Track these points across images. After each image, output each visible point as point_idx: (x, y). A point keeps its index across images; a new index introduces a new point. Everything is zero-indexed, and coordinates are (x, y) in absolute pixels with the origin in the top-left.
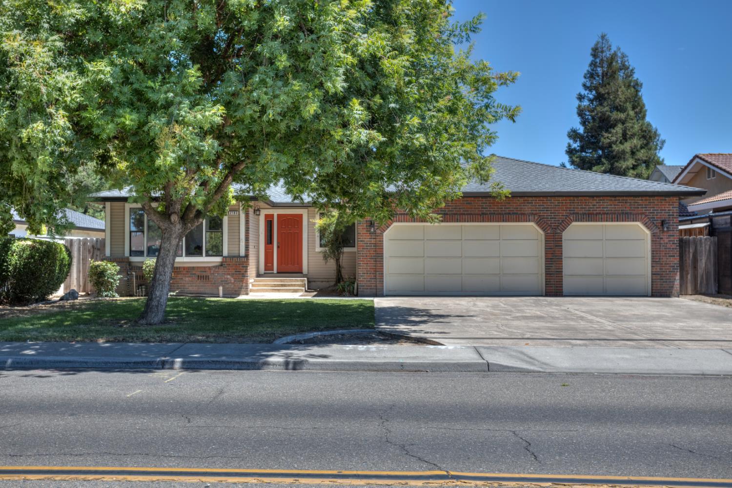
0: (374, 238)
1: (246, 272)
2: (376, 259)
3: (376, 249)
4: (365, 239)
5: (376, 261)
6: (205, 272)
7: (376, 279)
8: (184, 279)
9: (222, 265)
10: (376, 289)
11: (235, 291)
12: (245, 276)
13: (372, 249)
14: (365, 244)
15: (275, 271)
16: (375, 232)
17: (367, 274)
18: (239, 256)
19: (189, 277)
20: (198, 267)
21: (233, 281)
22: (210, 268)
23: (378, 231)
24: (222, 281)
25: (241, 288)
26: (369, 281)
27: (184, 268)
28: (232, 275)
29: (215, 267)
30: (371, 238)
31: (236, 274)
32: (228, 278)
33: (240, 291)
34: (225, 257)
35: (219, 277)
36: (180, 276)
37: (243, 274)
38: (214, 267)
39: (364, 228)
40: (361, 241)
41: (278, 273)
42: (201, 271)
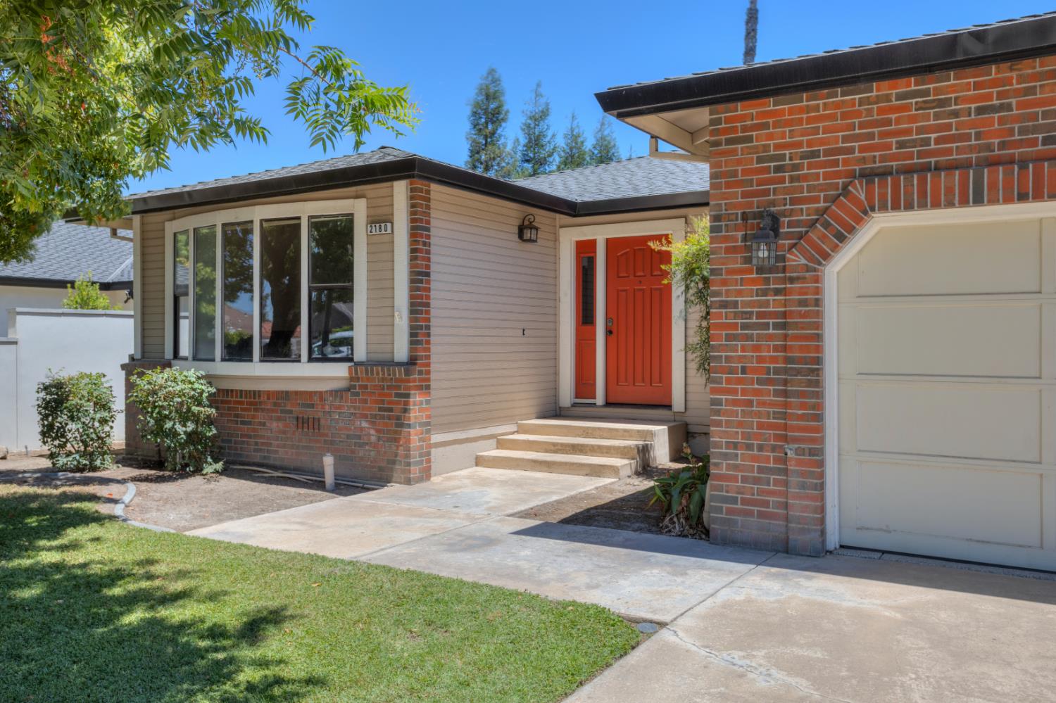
0: (777, 292)
1: (406, 411)
2: (785, 382)
3: (785, 337)
4: (739, 293)
5: (785, 394)
6: (312, 406)
7: (785, 472)
8: (268, 424)
9: (348, 389)
10: (787, 519)
11: (381, 469)
12: (402, 425)
13: (770, 337)
14: (736, 315)
15: (600, 399)
16: (778, 265)
17: (749, 447)
18: (392, 363)
19: (279, 419)
20: (296, 393)
21: (373, 439)
22: (321, 394)
23: (797, 259)
24: (348, 436)
25: (394, 462)
26: (756, 481)
27: (269, 394)
28: (373, 420)
29: (336, 393)
30: (765, 292)
31: (383, 417)
32: (362, 429)
33: (392, 470)
34: (358, 364)
35: (341, 424)
36: (261, 416)
37: (398, 418)
38: (331, 392)
39: (733, 250)
40: (724, 305)
41: (608, 404)
42: (304, 405)
